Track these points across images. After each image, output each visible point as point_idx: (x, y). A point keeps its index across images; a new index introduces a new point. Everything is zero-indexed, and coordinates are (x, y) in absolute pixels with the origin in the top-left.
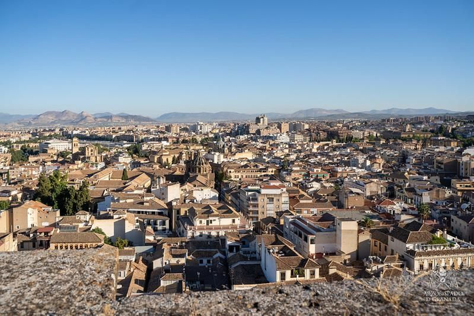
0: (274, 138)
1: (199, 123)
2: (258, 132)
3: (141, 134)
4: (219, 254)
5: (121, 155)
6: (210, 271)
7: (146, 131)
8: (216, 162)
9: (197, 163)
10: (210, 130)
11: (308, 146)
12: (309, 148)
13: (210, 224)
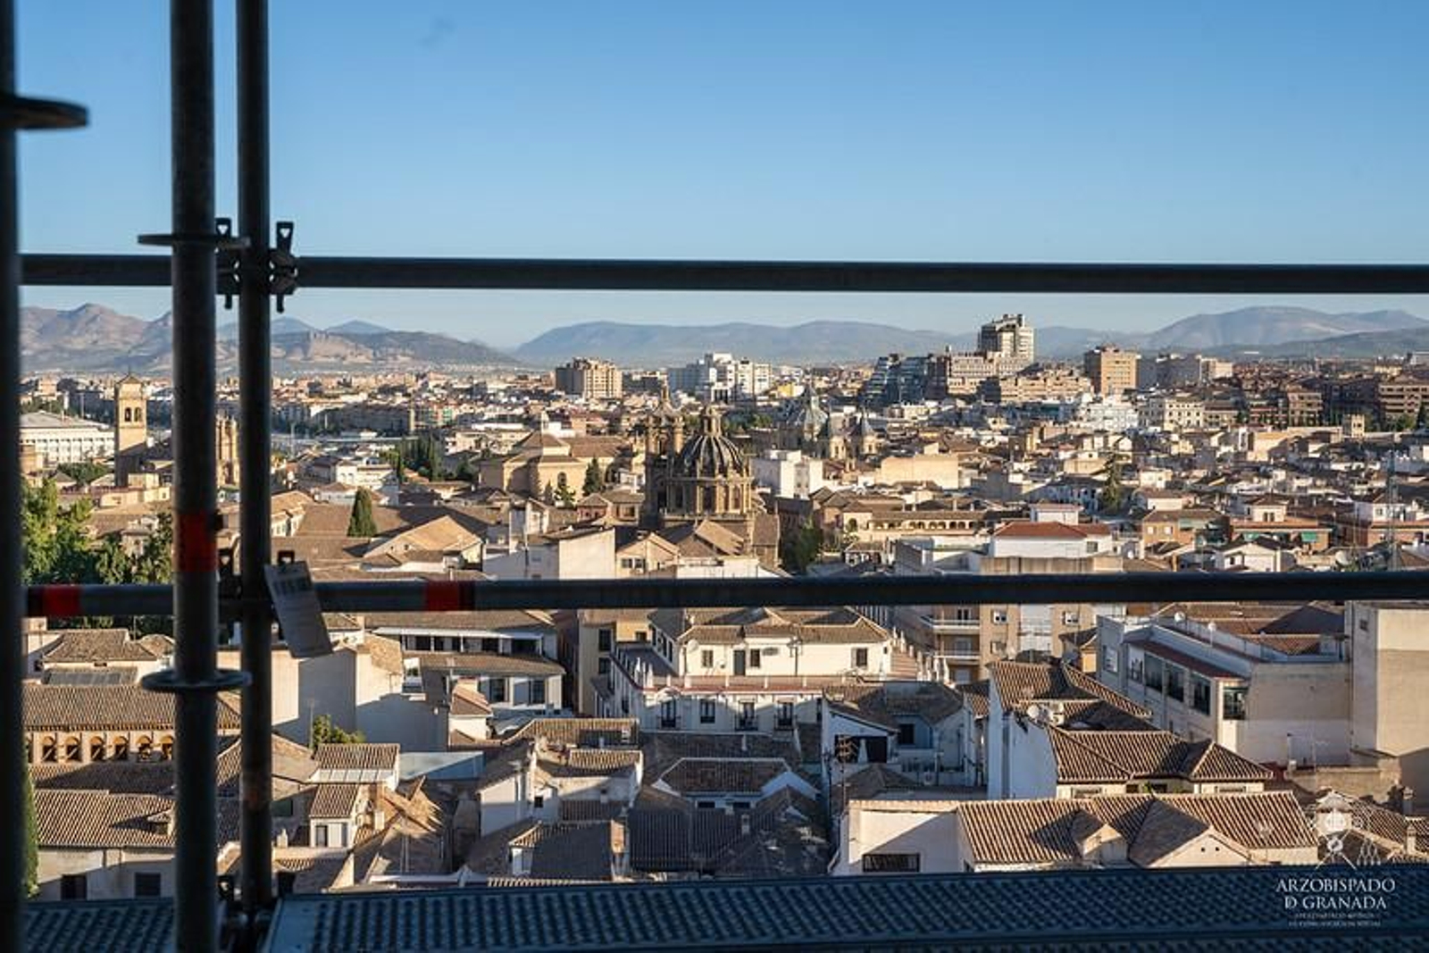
0: (1063, 413)
1: (715, 357)
2: (990, 388)
3: (443, 403)
4: (788, 779)
5: (347, 458)
6: (746, 829)
7: (469, 391)
8: (787, 491)
9: (699, 466)
10: (765, 386)
11: (1225, 440)
12: (1231, 449)
13: (750, 671)
